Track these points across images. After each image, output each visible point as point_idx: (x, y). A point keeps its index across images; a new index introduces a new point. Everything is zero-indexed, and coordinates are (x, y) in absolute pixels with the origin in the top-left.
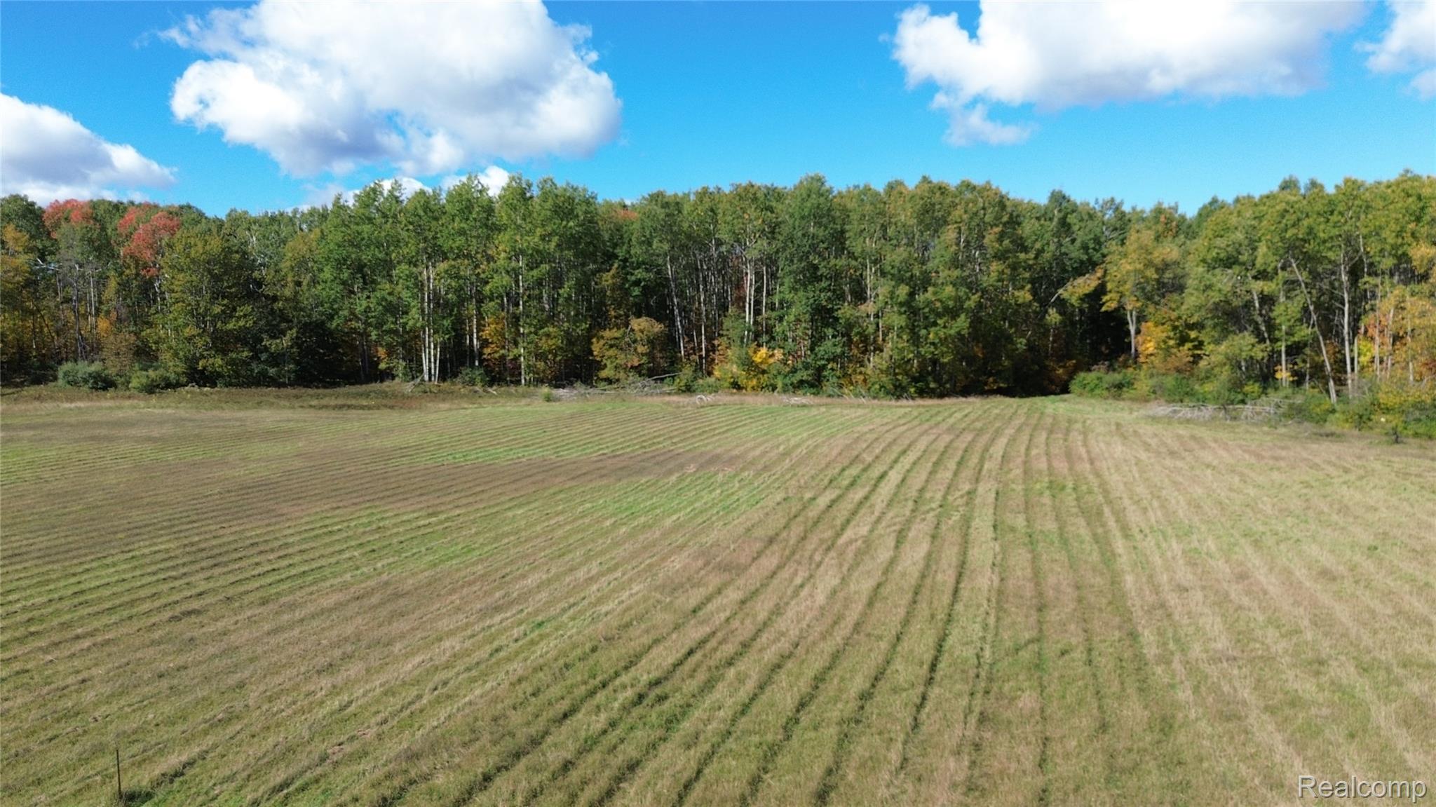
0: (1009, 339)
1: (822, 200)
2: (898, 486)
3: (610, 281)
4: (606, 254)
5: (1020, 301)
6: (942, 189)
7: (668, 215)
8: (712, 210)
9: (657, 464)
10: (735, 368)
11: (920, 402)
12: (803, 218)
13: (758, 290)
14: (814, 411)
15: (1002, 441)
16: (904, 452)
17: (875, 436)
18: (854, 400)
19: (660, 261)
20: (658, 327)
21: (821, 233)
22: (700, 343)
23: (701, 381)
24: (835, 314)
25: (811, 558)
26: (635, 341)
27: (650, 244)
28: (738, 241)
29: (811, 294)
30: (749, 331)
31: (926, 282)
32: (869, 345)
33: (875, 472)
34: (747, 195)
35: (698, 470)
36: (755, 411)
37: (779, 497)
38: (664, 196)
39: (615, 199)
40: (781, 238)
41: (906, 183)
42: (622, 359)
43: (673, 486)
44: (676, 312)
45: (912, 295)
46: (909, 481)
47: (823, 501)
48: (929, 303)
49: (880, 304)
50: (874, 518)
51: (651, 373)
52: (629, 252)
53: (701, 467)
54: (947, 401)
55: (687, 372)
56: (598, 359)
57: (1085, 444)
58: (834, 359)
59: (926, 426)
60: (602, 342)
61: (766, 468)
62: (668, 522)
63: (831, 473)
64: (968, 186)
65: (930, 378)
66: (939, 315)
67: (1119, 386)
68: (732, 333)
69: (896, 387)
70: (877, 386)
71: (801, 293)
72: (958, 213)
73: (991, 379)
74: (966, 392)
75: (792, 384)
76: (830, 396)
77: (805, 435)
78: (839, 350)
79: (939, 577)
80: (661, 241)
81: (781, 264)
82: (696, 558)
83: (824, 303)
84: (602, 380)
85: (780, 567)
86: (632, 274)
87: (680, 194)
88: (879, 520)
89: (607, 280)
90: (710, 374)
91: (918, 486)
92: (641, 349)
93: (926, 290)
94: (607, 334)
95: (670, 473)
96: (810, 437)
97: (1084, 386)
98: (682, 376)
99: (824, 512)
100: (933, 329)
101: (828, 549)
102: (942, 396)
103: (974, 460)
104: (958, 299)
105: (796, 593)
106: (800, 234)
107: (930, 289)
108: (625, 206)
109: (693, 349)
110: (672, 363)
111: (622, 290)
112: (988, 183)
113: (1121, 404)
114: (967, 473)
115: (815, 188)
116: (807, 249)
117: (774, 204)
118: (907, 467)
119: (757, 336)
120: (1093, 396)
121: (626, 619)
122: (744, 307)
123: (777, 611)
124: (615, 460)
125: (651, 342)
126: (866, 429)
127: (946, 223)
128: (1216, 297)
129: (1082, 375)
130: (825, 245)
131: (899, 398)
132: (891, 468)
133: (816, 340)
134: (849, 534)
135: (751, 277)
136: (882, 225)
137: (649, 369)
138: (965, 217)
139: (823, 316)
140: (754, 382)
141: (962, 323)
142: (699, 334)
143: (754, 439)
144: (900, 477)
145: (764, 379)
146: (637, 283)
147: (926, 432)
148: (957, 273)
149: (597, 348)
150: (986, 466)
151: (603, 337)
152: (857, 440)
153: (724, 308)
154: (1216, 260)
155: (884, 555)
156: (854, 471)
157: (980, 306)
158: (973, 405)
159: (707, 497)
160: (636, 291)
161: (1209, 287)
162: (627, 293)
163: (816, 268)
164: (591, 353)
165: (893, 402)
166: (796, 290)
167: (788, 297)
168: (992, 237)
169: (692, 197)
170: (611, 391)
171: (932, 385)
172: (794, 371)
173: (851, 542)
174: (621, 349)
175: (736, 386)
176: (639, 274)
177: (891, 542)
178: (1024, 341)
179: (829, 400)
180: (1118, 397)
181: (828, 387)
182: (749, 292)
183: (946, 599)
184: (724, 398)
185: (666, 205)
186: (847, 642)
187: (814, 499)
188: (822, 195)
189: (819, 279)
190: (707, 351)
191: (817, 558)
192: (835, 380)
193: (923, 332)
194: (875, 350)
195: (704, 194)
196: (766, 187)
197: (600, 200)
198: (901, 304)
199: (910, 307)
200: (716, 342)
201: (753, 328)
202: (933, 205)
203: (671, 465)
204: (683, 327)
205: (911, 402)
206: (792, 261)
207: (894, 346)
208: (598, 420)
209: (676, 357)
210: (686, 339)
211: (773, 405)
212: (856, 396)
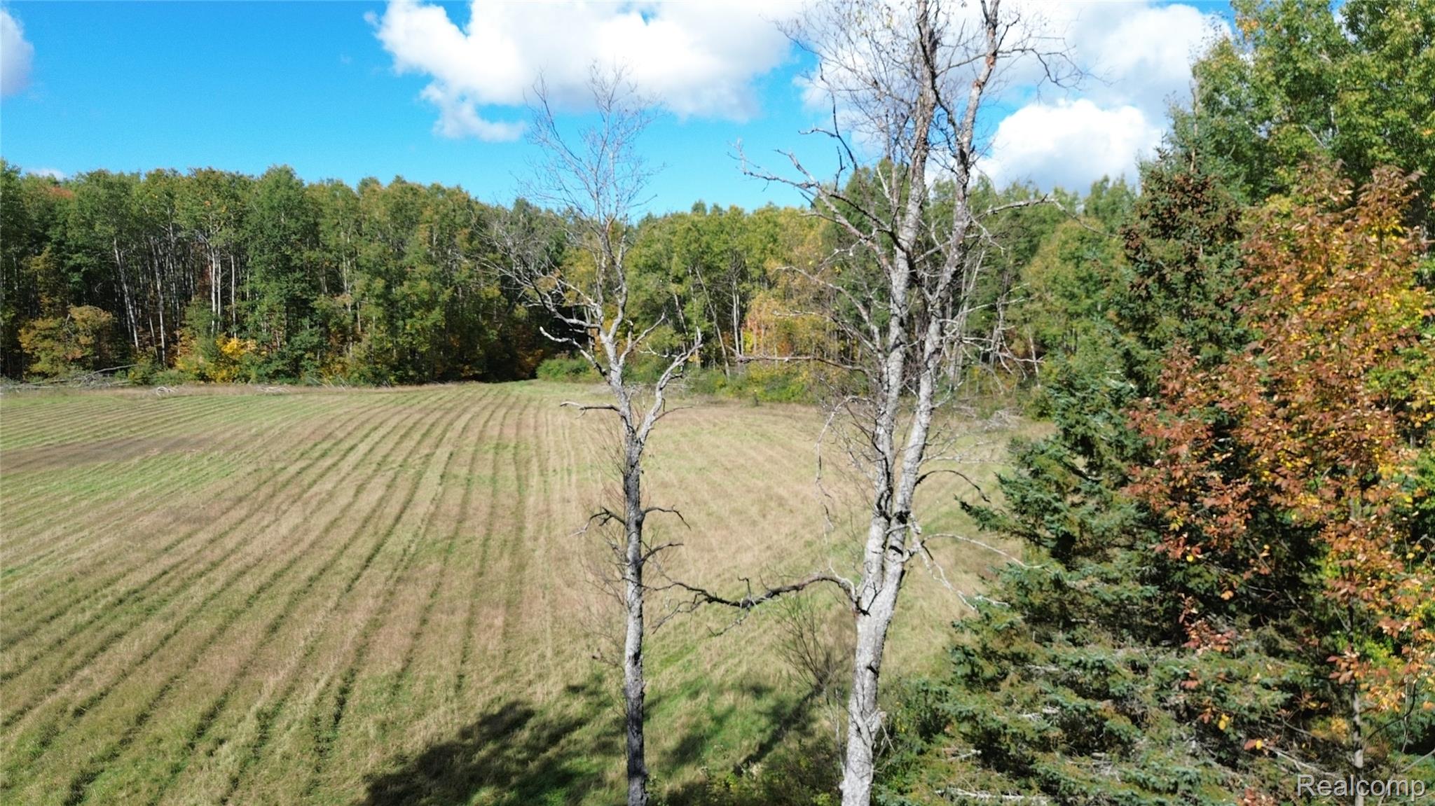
0: (481, 329)
1: (292, 193)
2: (366, 455)
3: (42, 266)
4: (33, 235)
5: (490, 296)
6: (415, 191)
7: (111, 196)
8: (169, 194)
9: (116, 449)
10: (201, 360)
11: (399, 388)
12: (272, 208)
13: (226, 279)
14: (290, 399)
15: (467, 416)
16: (376, 429)
17: (348, 417)
18: (334, 389)
19: (105, 246)
20: (105, 317)
21: (292, 224)
22: (158, 334)
23: (161, 374)
24: (311, 305)
25: (278, 508)
26: (76, 332)
27: (90, 226)
28: (200, 228)
29: (285, 285)
30: (216, 321)
31: (402, 276)
32: (347, 335)
33: (346, 445)
34: (209, 182)
35: (162, 453)
36: (225, 400)
37: (249, 469)
38: (106, 176)
39: (44, 173)
40: (250, 228)
41: (380, 180)
42: (59, 351)
43: (135, 467)
44: (127, 300)
45: (388, 287)
46: (375, 451)
47: (293, 469)
48: (405, 296)
49: (358, 296)
50: (339, 478)
51: (97, 366)
52: (65, 235)
53: (167, 449)
54: (426, 387)
55: (143, 365)
56: (28, 352)
57: (536, 416)
58: (313, 349)
59: (400, 408)
60: (33, 332)
61: (236, 448)
62: (134, 494)
63: (302, 448)
64: (438, 189)
65: (409, 366)
66: (415, 308)
67: (577, 371)
68: (196, 323)
69: (376, 375)
70: (356, 375)
71: (273, 284)
72: (427, 213)
73: (467, 367)
74: (443, 378)
75: (267, 374)
76: (308, 385)
77: (279, 419)
78: (316, 340)
79: (387, 510)
80: (104, 224)
81: (250, 253)
82: (165, 516)
83: (298, 293)
84: (35, 374)
85: (248, 516)
86: (70, 259)
87: (127, 174)
88: (343, 479)
89: (38, 263)
90: (171, 366)
91: (384, 453)
92: (83, 340)
93: (402, 284)
94: (40, 324)
95: (131, 456)
96: (284, 420)
97: (549, 372)
98: (137, 368)
99: (293, 477)
100: (409, 321)
101: (294, 502)
102: (421, 383)
103: (437, 431)
104: (434, 294)
105: (263, 530)
106: (270, 225)
107: (406, 283)
108: (56, 183)
109: (150, 339)
110: (123, 357)
111: (58, 273)
112: (458, 187)
113: (577, 386)
114: (430, 441)
115: (283, 179)
116: (278, 240)
117: (239, 192)
118: (377, 439)
119: (226, 326)
120: (556, 380)
121: (100, 558)
122: (210, 296)
123: (245, 542)
124: (64, 449)
125: (97, 333)
126: (341, 412)
127: (418, 222)
128: (644, 297)
129: (547, 362)
130: (298, 237)
131: (379, 385)
132: (362, 441)
133: (292, 331)
134: (315, 489)
135: (216, 265)
136: (356, 221)
137: (95, 362)
138: (436, 217)
139: (298, 307)
140: (225, 373)
141: (437, 315)
142: (157, 324)
143: (225, 424)
144: (368, 448)
145: (235, 370)
146: (77, 268)
147: (399, 412)
148: (431, 268)
149: (25, 339)
150: (448, 435)
151: (34, 328)
152: (331, 421)
153: (185, 297)
154: (646, 266)
155: (343, 501)
156: (326, 445)
157: (454, 300)
158: (450, 391)
159: (173, 473)
160: (76, 277)
161: (638, 288)
162: (64, 279)
163: (288, 259)
164: (18, 345)
165: (373, 389)
166: (268, 280)
167: (260, 286)
168: (462, 237)
169: (143, 178)
170: (47, 386)
171: (411, 373)
172: (269, 361)
173: (316, 494)
174: (59, 340)
175: (203, 378)
176: (78, 258)
177: (352, 492)
178: (495, 332)
179: (307, 389)
180: (575, 381)
181: (306, 377)
182: (215, 280)
183: (389, 522)
184: (188, 389)
185: (110, 186)
186: (304, 553)
187: (285, 468)
188: (291, 188)
189: (293, 270)
190: (167, 342)
191: (284, 507)
192: (313, 369)
193: (400, 323)
194: (354, 339)
195: (157, 177)
196: (230, 174)
197: (23, 174)
198: (378, 297)
199: (387, 299)
200: (178, 333)
201: (221, 318)
202: (406, 205)
203: (132, 450)
204: (136, 316)
205: (391, 389)
206: (262, 251)
207: (373, 335)
208: (37, 415)
209: (129, 349)
210: (141, 329)
211: (246, 395)
212: (336, 384)
